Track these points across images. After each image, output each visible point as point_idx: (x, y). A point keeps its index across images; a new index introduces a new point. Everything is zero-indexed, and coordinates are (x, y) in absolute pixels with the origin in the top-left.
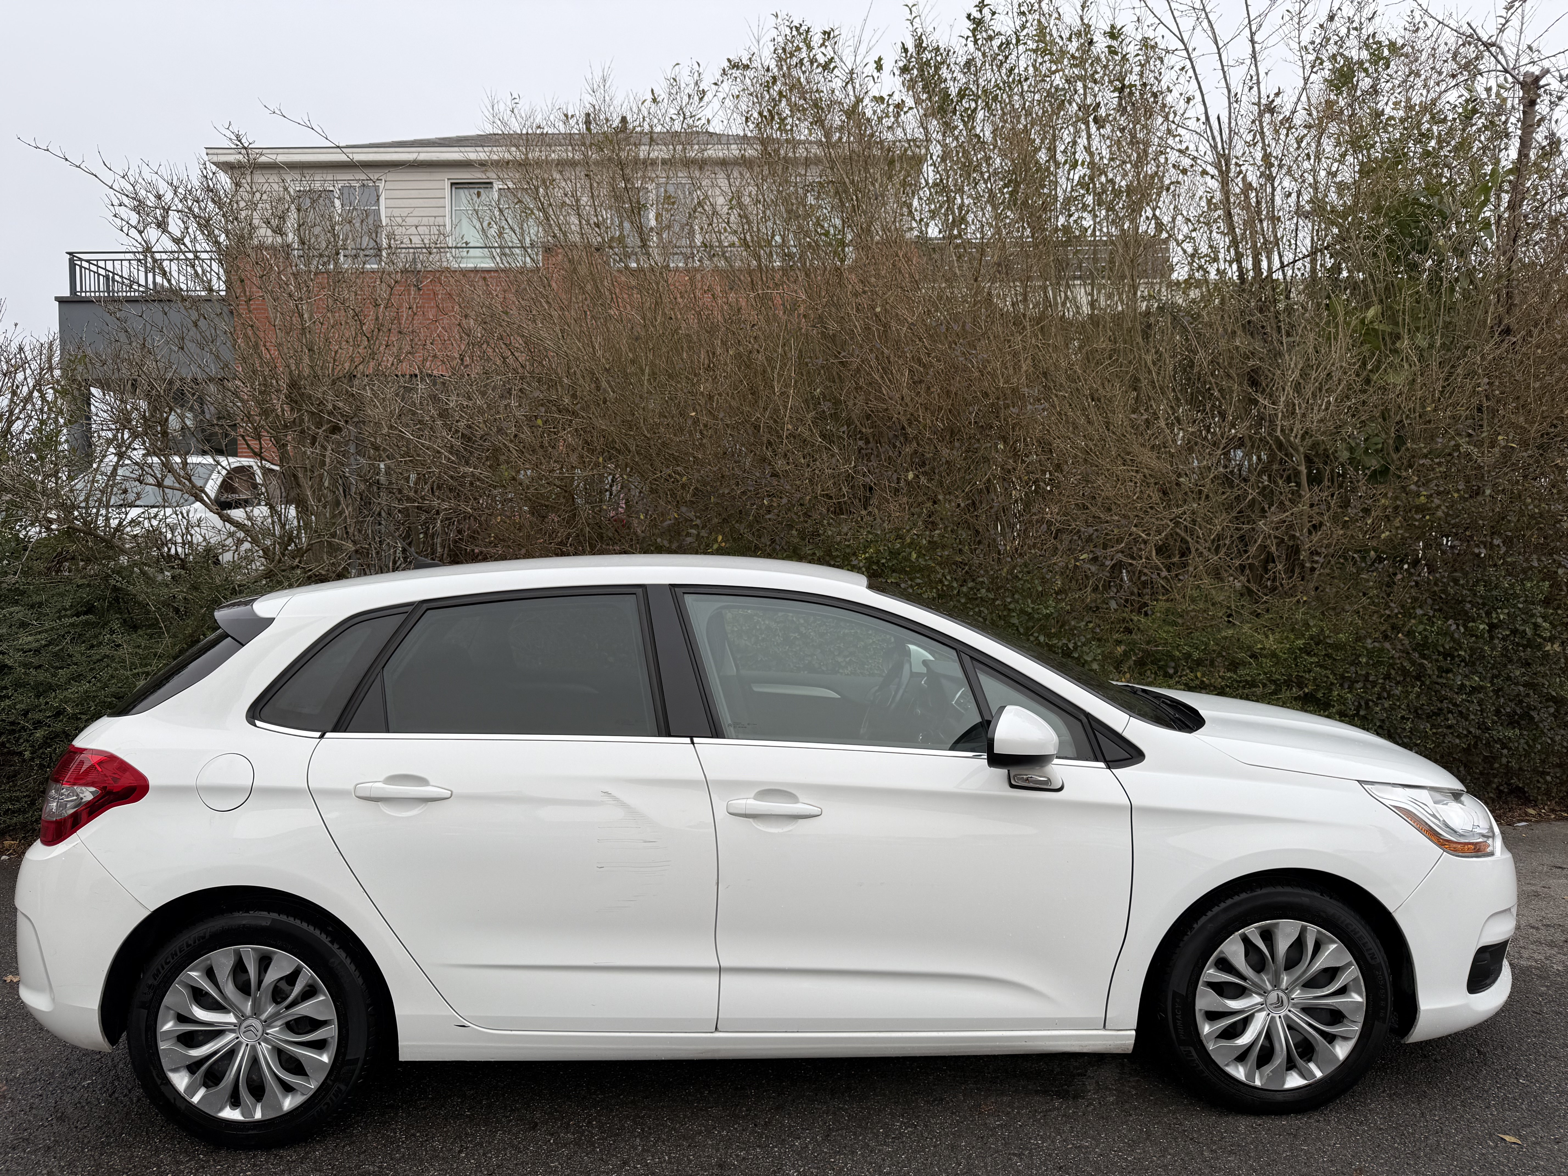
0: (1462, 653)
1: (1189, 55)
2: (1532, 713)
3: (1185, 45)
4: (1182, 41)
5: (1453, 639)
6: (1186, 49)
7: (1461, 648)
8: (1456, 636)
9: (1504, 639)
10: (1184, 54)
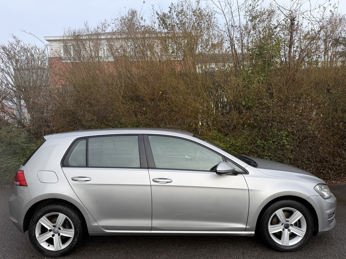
0: (266, 148)
1: (224, 14)
2: (283, 161)
3: (223, 12)
4: (223, 11)
5: (264, 145)
6: (224, 13)
7: (266, 147)
8: (265, 144)
9: (277, 145)
10: (223, 14)
